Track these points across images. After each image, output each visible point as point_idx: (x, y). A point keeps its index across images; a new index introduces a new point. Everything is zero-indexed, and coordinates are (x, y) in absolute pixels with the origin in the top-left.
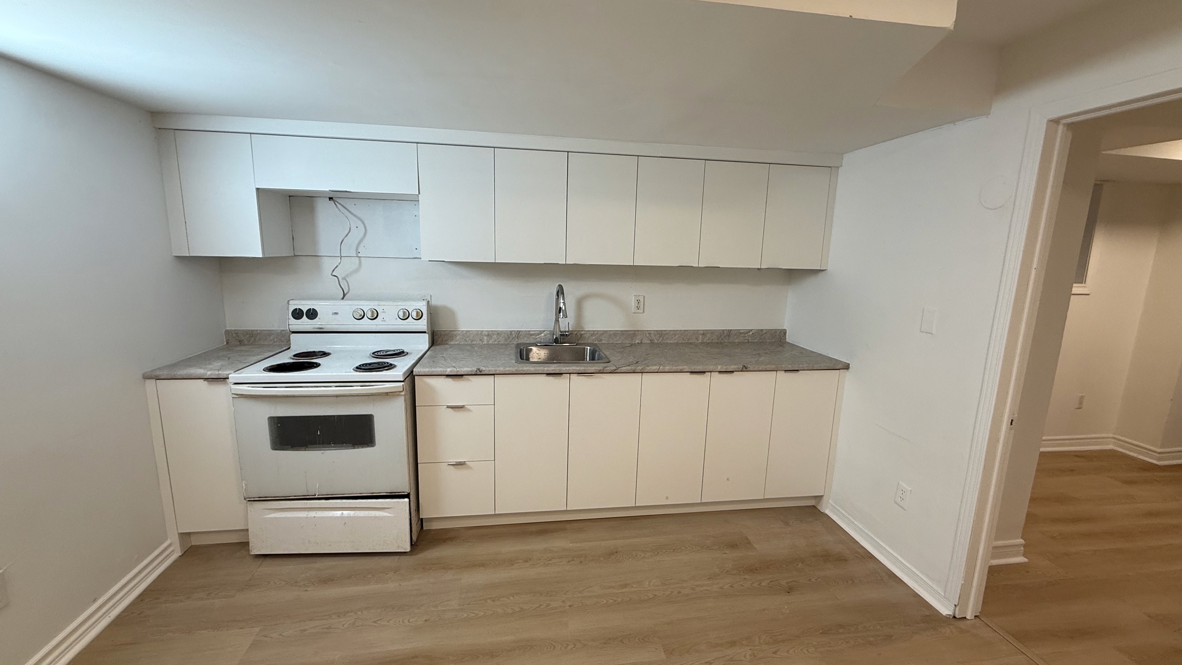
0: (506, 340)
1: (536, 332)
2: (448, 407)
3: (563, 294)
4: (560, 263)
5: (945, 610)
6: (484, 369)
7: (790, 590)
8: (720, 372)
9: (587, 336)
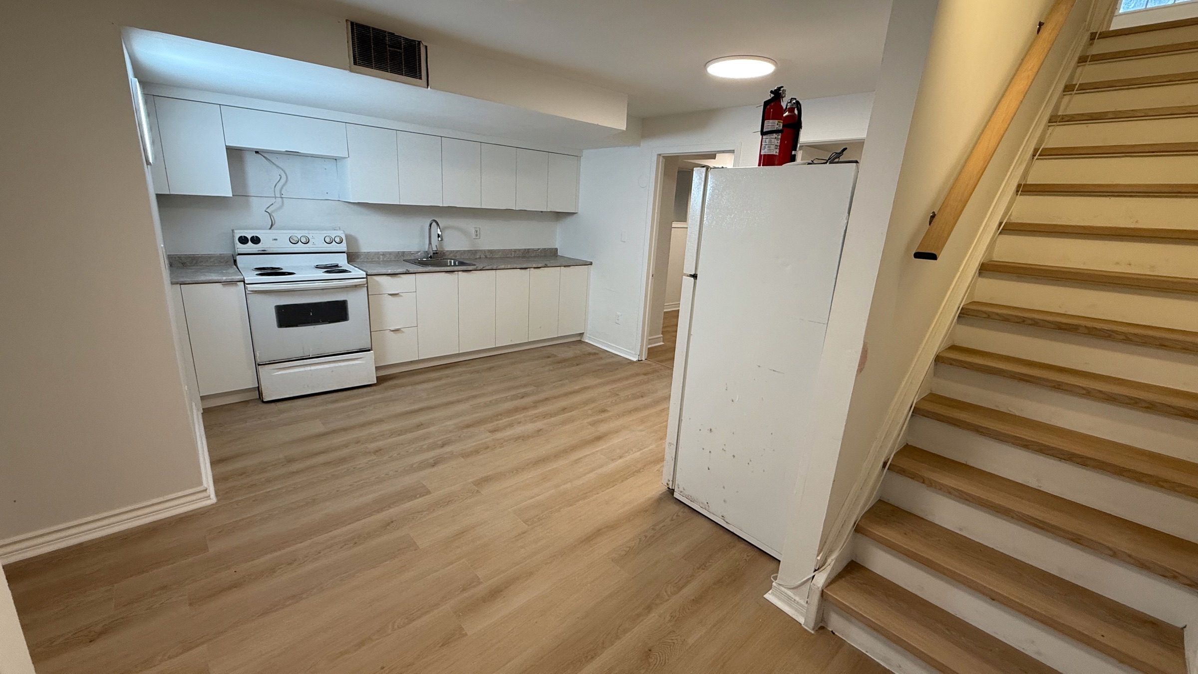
0: (395, 258)
1: (417, 252)
2: (389, 294)
3: (439, 226)
5: (635, 359)
6: (410, 270)
8: (534, 268)
9: (448, 254)
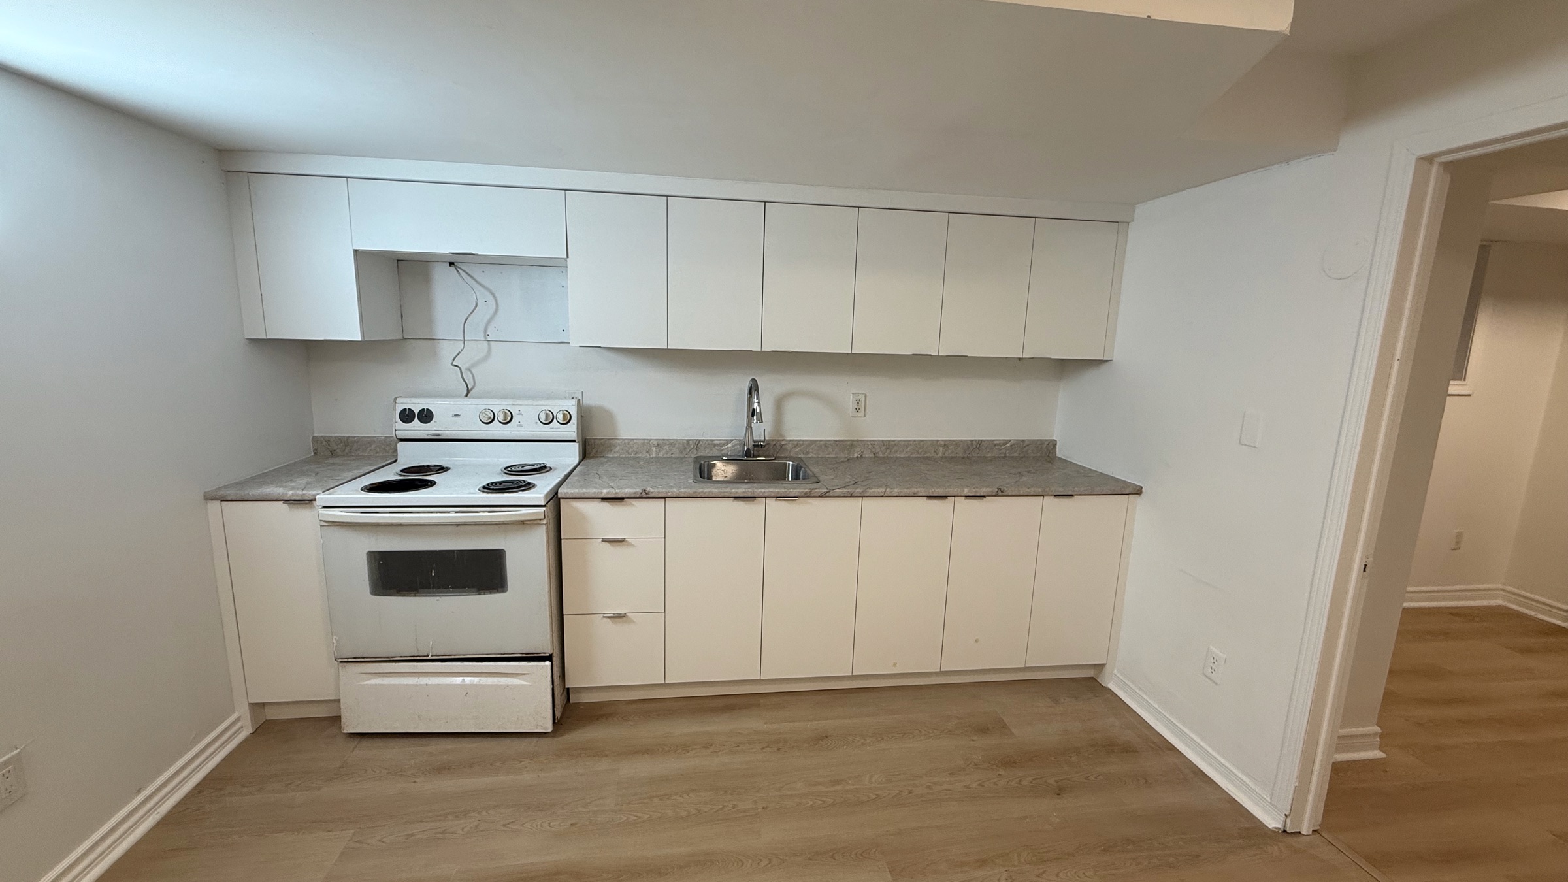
0: (681, 452)
1: (722, 442)
2: (604, 540)
3: (758, 391)
4: (753, 350)
5: (1272, 821)
6: (652, 490)
7: (1059, 792)
8: (967, 497)
9: (788, 447)
